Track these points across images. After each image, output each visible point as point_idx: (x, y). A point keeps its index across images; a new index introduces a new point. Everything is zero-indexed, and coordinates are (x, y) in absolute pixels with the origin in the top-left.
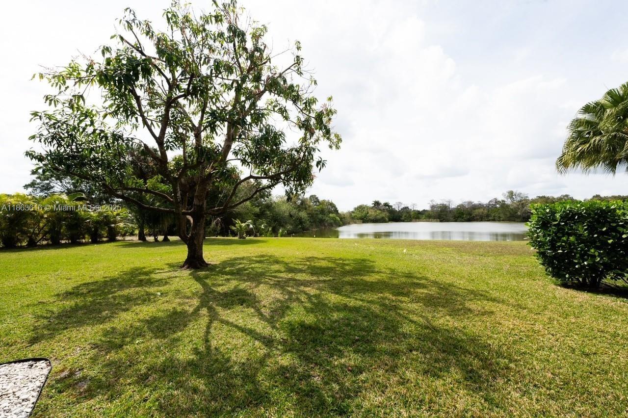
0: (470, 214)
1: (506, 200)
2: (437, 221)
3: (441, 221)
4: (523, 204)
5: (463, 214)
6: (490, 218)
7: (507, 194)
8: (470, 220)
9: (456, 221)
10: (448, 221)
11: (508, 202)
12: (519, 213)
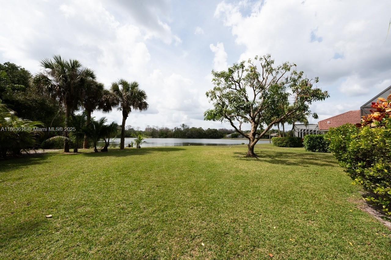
0: (166, 134)
1: (181, 128)
2: (151, 138)
3: (153, 137)
4: (188, 130)
5: (163, 134)
6: (175, 136)
7: (182, 125)
8: (166, 137)
9: (160, 138)
10: (156, 137)
11: (182, 129)
12: (186, 134)
